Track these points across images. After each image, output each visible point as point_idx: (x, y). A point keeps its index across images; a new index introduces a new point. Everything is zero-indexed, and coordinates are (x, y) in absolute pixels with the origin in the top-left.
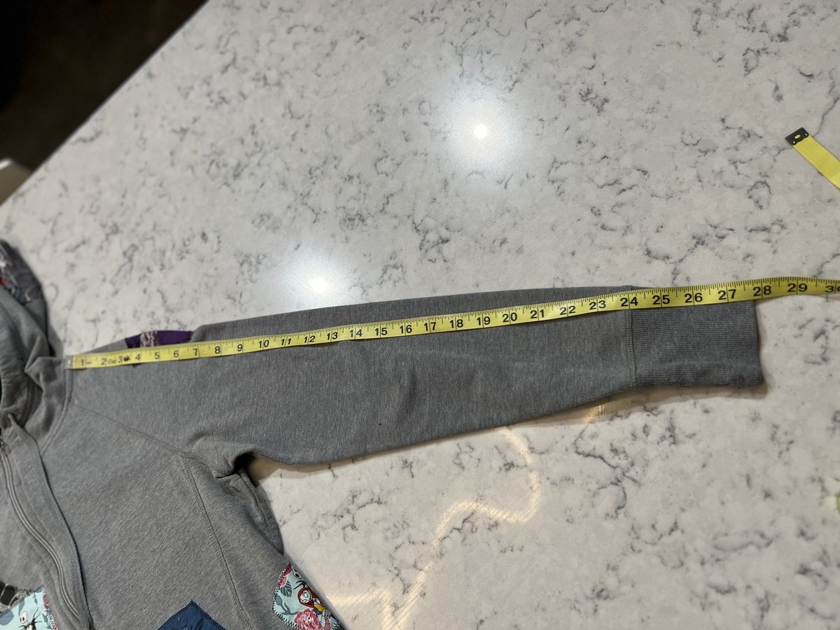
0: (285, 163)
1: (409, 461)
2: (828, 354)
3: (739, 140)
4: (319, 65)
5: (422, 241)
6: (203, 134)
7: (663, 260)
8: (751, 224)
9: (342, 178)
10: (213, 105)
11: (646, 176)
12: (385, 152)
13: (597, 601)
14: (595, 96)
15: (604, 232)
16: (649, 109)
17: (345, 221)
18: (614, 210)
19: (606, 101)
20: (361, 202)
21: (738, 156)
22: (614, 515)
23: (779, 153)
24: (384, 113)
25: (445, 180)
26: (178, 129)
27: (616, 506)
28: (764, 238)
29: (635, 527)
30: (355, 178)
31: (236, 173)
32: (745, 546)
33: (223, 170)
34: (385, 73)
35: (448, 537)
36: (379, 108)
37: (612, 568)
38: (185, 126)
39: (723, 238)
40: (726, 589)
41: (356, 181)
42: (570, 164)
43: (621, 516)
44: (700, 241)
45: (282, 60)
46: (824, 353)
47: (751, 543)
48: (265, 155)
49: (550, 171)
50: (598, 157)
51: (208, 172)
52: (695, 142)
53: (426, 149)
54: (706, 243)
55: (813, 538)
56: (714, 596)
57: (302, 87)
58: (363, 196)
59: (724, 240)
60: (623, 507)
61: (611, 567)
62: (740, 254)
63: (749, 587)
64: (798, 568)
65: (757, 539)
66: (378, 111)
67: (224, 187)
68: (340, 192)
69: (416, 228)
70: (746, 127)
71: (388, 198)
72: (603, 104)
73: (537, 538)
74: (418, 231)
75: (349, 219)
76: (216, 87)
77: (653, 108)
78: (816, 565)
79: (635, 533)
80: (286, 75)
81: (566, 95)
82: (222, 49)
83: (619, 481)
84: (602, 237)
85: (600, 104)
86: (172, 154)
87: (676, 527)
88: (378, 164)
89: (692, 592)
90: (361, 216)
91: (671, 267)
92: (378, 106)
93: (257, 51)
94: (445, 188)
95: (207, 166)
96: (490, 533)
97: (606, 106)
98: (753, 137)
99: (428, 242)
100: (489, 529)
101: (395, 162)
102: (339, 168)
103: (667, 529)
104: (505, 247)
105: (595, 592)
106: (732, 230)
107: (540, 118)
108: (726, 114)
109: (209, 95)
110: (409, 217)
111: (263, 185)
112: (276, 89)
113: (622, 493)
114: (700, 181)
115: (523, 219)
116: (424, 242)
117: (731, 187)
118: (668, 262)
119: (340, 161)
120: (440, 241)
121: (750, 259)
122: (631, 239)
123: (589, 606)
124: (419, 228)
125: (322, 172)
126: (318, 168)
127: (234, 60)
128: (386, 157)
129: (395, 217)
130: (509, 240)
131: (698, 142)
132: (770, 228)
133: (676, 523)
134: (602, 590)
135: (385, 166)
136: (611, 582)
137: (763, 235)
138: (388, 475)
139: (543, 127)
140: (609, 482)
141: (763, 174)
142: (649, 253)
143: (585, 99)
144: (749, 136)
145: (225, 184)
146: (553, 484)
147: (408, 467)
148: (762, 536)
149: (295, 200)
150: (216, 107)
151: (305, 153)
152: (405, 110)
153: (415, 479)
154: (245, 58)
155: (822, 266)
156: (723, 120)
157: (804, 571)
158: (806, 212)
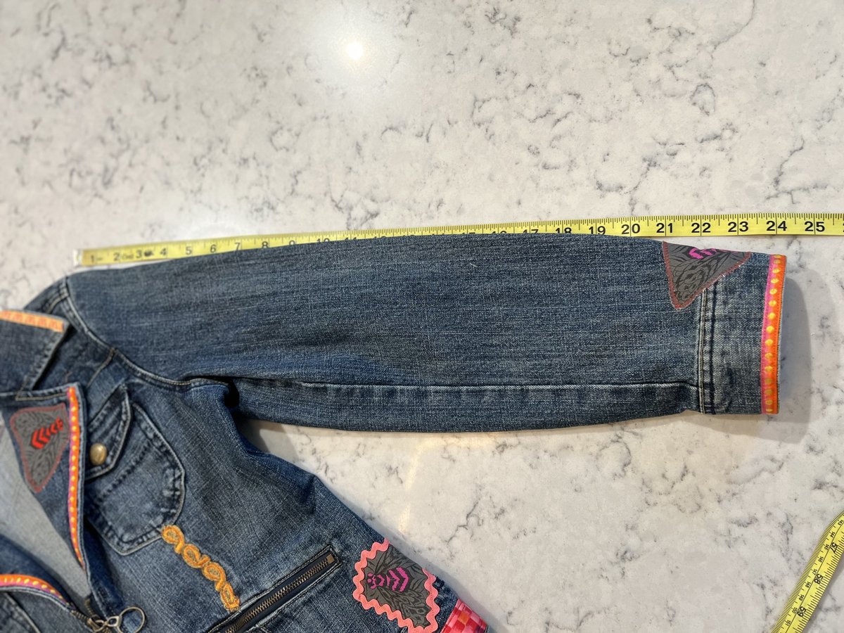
0: (163, 157)
1: (394, 467)
2: (804, 259)
3: (670, 41)
4: (171, 31)
5: (348, 219)
6: (50, 139)
7: (617, 191)
8: (701, 134)
9: (235, 162)
10: (53, 101)
11: (579, 100)
12: (278, 122)
13: (622, 565)
14: (504, 16)
15: (548, 171)
16: (566, 21)
17: (251, 212)
18: (552, 145)
19: (517, 19)
20: (265, 187)
21: (674, 59)
22: (622, 473)
23: (715, 48)
24: (266, 76)
25: (357, 144)
26: (17, 139)
27: (622, 464)
28: (717, 147)
29: (645, 480)
30: (251, 160)
31: (106, 180)
32: (758, 474)
33: (89, 180)
34: (254, 27)
35: (454, 536)
36: (259, 72)
37: (631, 528)
38: (25, 134)
39: (674, 154)
40: (748, 521)
41: (252, 163)
42: (493, 100)
43: (629, 473)
44: (652, 163)
45: (124, 30)
46: (799, 259)
47: (763, 470)
48: (135, 152)
49: (473, 113)
50: (522, 87)
51: (70, 185)
52: (624, 52)
53: (325, 112)
54: (658, 163)
55: (822, 451)
56: (737, 531)
57: (158, 60)
58: (265, 181)
59: (676, 157)
60: (629, 463)
61: (630, 526)
62: (695, 169)
63: (769, 514)
64: (813, 483)
65: (769, 464)
66: (257, 75)
67: (97, 200)
68: (237, 180)
69: (337, 206)
70: (675, 25)
71: (295, 176)
72: (515, 24)
73: (549, 515)
74: (340, 209)
75: (257, 210)
76: (51, 78)
77: (571, 20)
78: (831, 477)
79: (647, 487)
80: (133, 50)
81: (471, 20)
82: (44, 30)
83: (620, 438)
84: (546, 177)
85: (511, 24)
86: (18, 170)
87: (687, 471)
88: (274, 138)
89: (716, 532)
90: (269, 204)
91: (627, 198)
92: (256, 69)
93: (90, 24)
94: (359, 153)
95: (66, 177)
96: (498, 522)
97: (519, 26)
98: (685, 35)
99: (355, 219)
100: (496, 518)
101: (293, 132)
102: (229, 151)
103: (678, 475)
104: (442, 209)
105: (619, 556)
106: (683, 144)
107: (448, 52)
108: (651, 13)
109: (44, 90)
110: (325, 195)
111: (142, 189)
112: (125, 68)
113: (625, 449)
114: (638, 95)
115: (455, 174)
116: (351, 221)
117: (673, 96)
118: (622, 192)
119: (227, 143)
120: (369, 216)
121: (707, 172)
122: (578, 174)
123: (616, 571)
124: (341, 205)
125: (210, 160)
126: (203, 156)
127: (64, 40)
128: (281, 128)
129: (310, 197)
130: (446, 200)
131: (627, 50)
132: (721, 134)
133: (685, 467)
134: (626, 552)
135: (283, 139)
136: (633, 542)
137: (715, 144)
138: (374, 487)
139: (454, 62)
140: (609, 441)
141: (703, 76)
142: (600, 186)
143: (493, 21)
144: (680, 34)
145: (96, 195)
146: (552, 455)
147: (393, 473)
148: (773, 460)
149: (187, 199)
150: (57, 102)
151: (183, 140)
152: (289, 68)
153: (403, 484)
154: (76, 36)
155: (781, 165)
156: (649, 21)
157: (820, 486)
158: (755, 110)
